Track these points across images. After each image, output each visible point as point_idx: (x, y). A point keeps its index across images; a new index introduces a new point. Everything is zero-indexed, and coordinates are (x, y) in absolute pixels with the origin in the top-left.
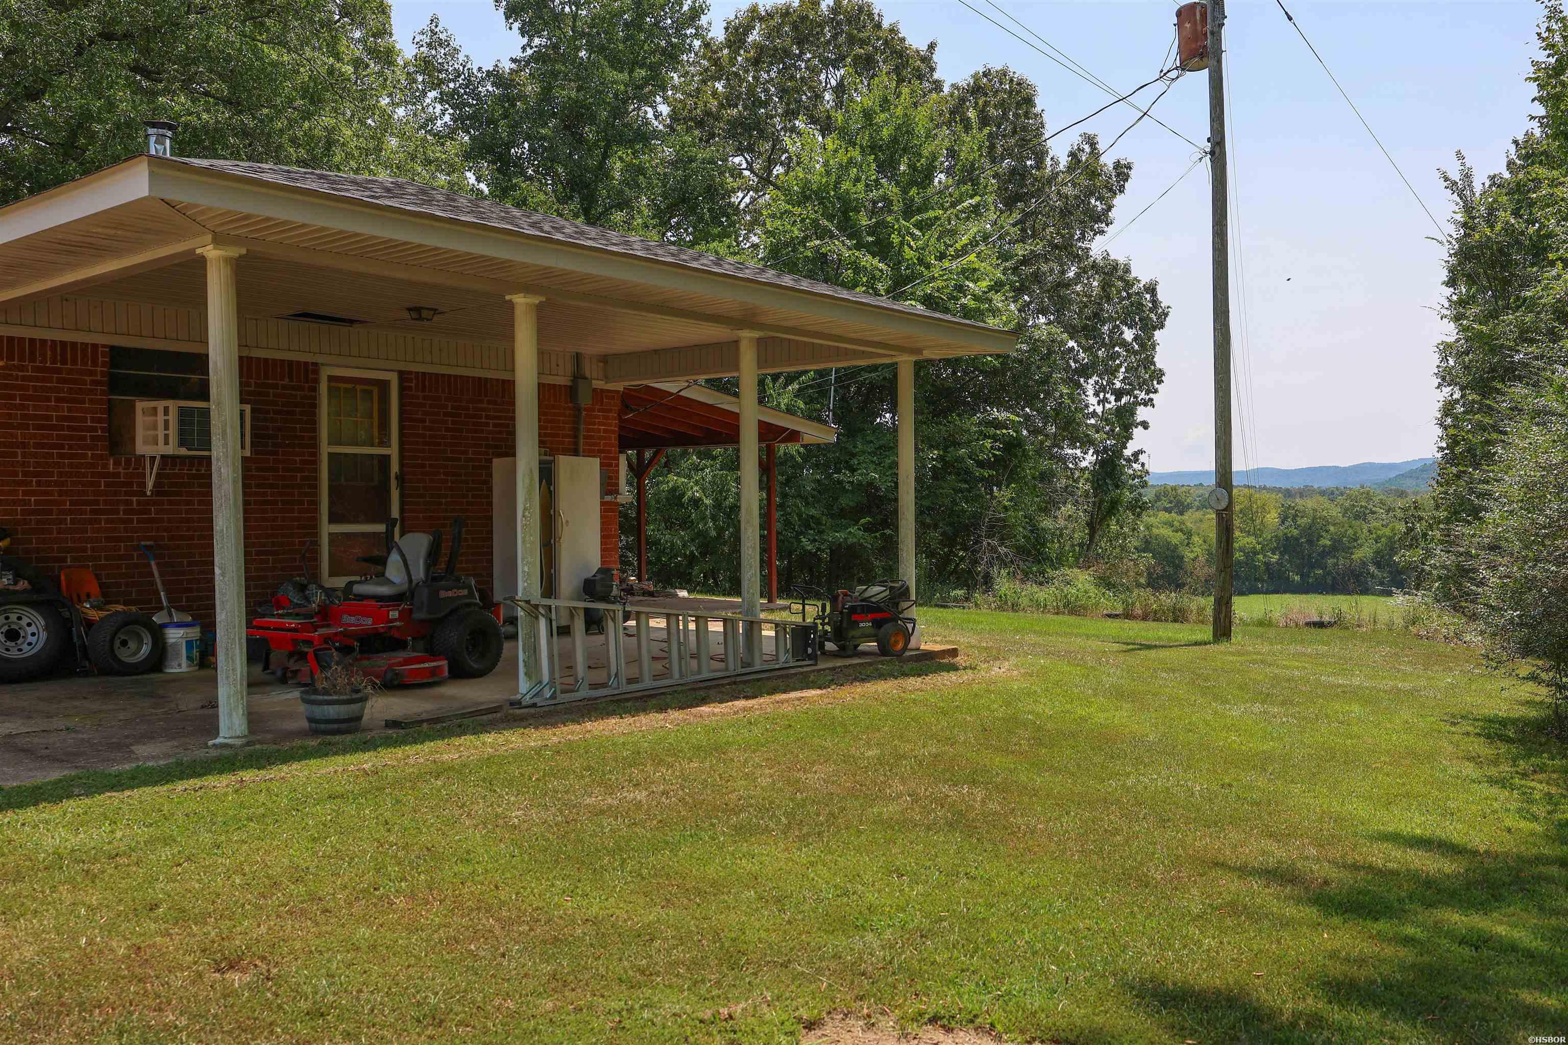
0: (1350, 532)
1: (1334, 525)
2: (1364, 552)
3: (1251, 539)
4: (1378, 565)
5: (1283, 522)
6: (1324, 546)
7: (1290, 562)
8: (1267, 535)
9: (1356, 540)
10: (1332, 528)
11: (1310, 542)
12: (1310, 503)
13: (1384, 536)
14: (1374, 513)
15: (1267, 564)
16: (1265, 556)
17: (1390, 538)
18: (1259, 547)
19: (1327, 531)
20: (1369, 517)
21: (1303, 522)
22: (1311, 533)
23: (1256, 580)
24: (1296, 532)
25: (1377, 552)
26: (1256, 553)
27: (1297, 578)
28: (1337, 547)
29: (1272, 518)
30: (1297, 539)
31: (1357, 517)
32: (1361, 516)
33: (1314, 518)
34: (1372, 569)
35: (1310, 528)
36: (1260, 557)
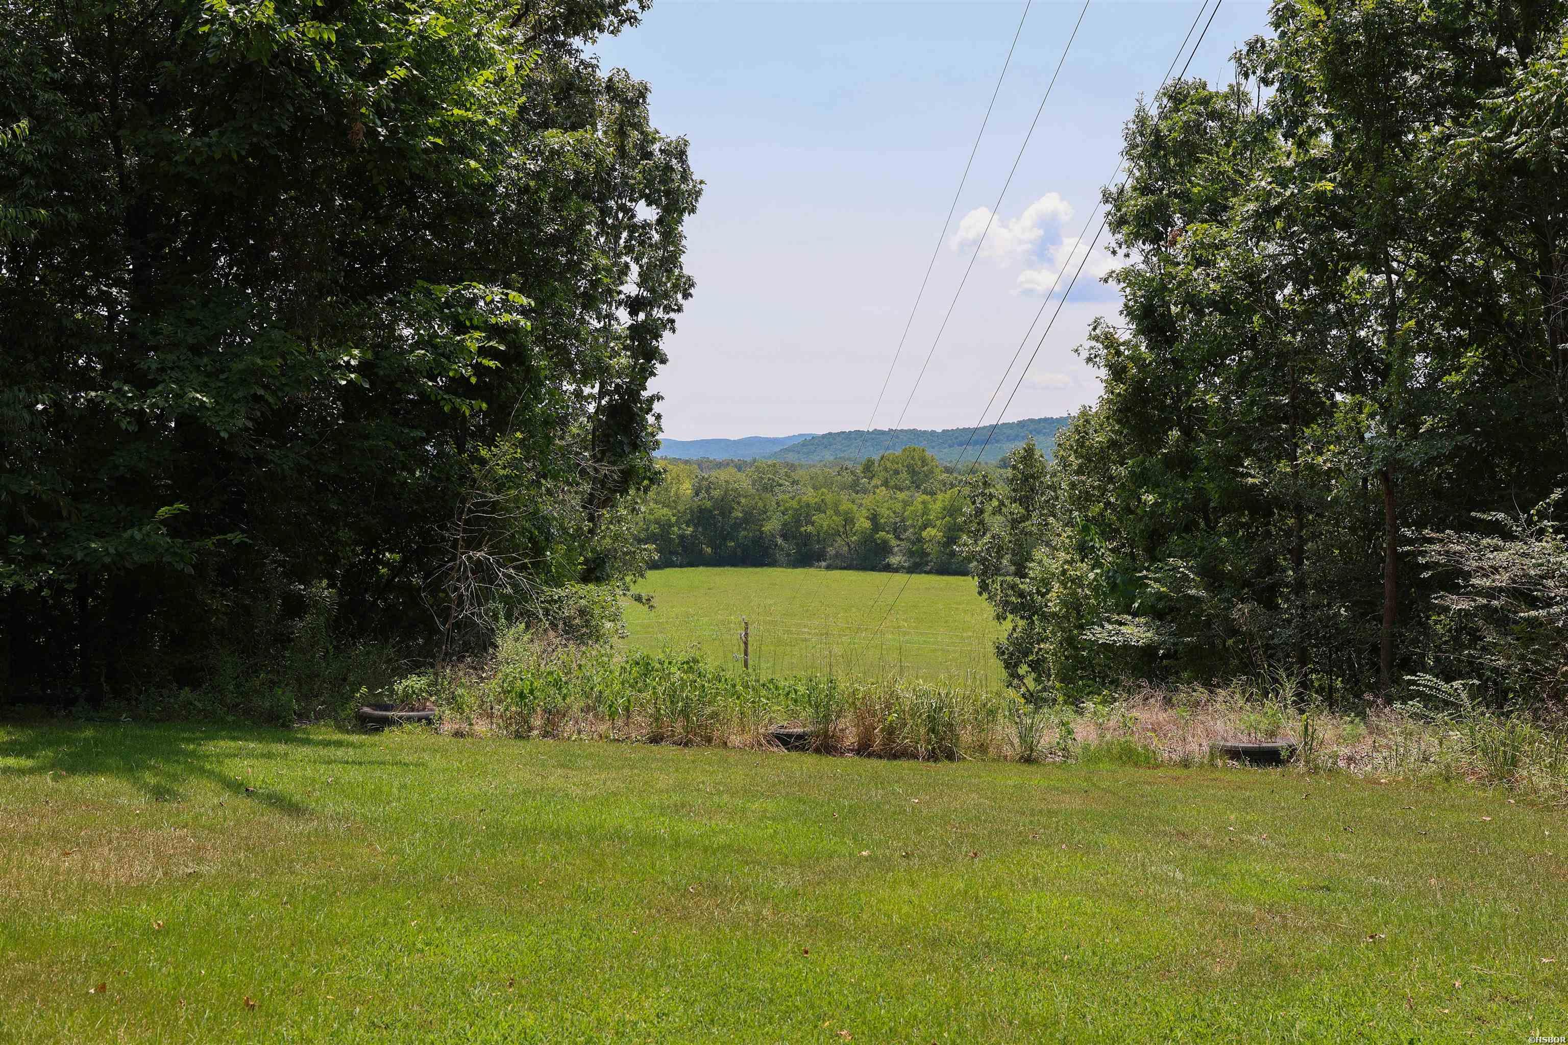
0: (760, 504)
1: (746, 497)
2: (772, 525)
3: (665, 511)
4: (784, 536)
5: (697, 495)
6: (737, 518)
7: (703, 534)
8: (681, 508)
9: (765, 513)
10: (743, 501)
11: (722, 514)
12: (723, 475)
13: (791, 508)
14: (781, 485)
15: (682, 537)
16: (680, 528)
17: (796, 510)
18: (673, 519)
19: (739, 503)
20: (776, 489)
21: (716, 493)
22: (724, 506)
23: (671, 553)
24: (709, 504)
25: (785, 525)
26: (671, 526)
27: (709, 550)
28: (748, 518)
29: (687, 488)
30: (710, 511)
31: (765, 489)
32: (768, 488)
33: (727, 491)
34: (780, 541)
35: (722, 500)
36: (676, 529)
